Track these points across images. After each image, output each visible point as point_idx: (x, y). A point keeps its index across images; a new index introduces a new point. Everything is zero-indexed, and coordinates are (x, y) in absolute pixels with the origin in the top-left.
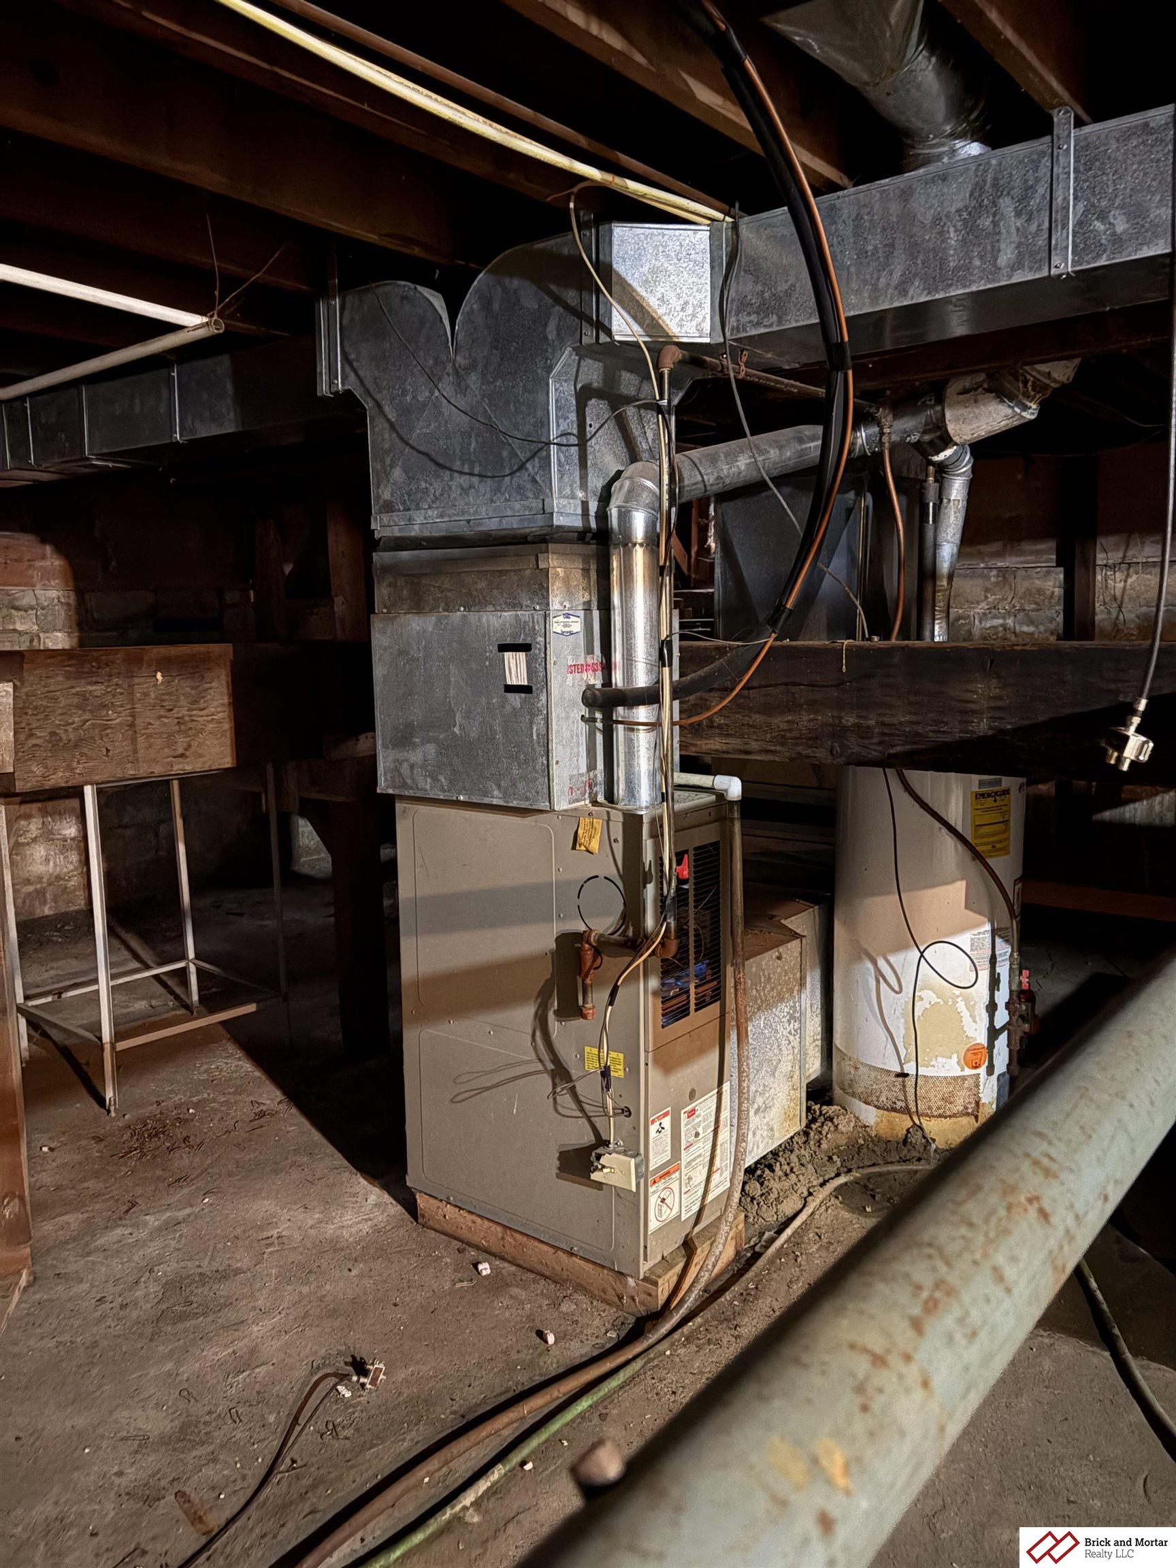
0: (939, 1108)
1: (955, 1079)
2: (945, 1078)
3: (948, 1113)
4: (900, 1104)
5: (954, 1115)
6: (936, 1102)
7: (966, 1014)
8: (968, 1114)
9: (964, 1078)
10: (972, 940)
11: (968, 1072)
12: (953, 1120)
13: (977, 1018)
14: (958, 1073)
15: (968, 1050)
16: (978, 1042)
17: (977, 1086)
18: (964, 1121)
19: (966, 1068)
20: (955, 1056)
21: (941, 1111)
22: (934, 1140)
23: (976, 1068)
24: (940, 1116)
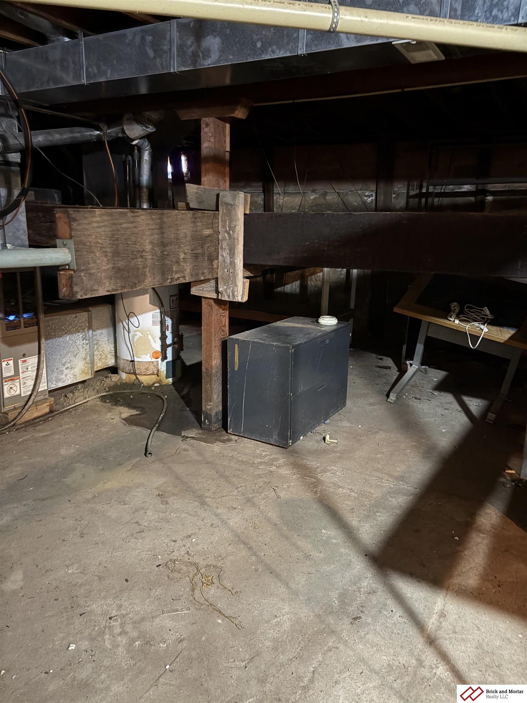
0: (144, 372)
1: (149, 362)
2: (146, 362)
3: (147, 374)
4: (132, 371)
5: (150, 375)
6: (143, 370)
7: (152, 340)
8: (155, 374)
9: (153, 362)
10: (153, 315)
11: (154, 360)
12: (149, 376)
13: (156, 342)
14: (150, 360)
15: (153, 353)
16: (157, 350)
17: (158, 365)
18: (153, 376)
19: (153, 359)
20: (149, 354)
21: (145, 373)
22: (143, 383)
23: (157, 359)
24: (144, 375)
